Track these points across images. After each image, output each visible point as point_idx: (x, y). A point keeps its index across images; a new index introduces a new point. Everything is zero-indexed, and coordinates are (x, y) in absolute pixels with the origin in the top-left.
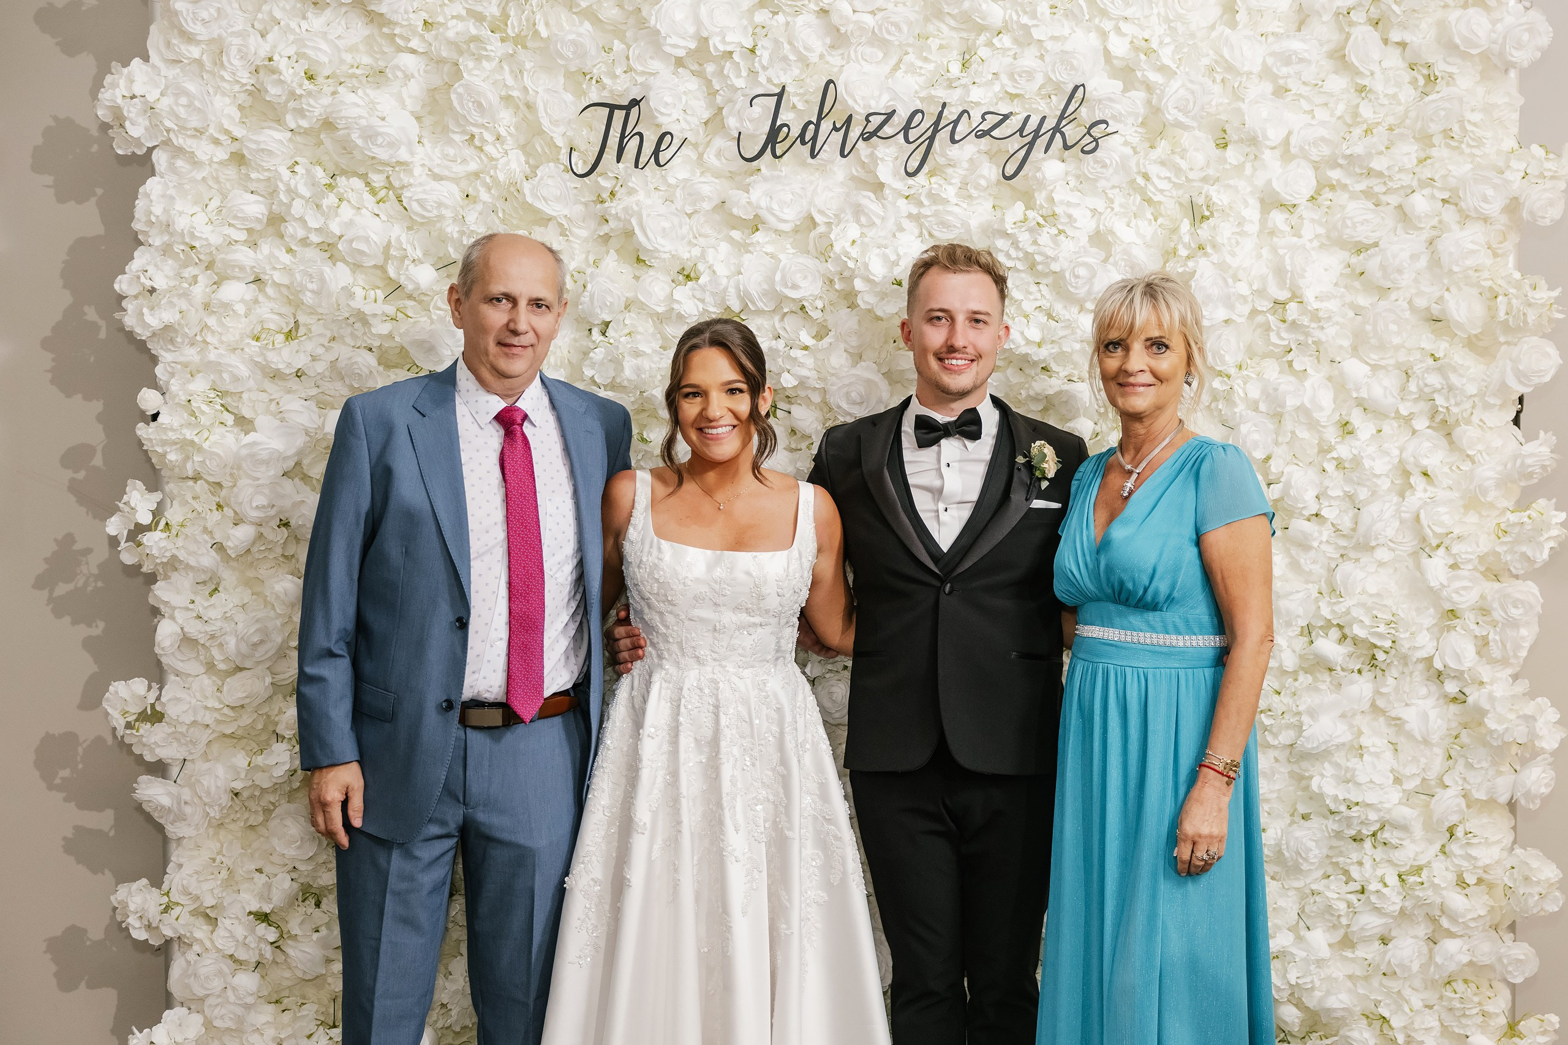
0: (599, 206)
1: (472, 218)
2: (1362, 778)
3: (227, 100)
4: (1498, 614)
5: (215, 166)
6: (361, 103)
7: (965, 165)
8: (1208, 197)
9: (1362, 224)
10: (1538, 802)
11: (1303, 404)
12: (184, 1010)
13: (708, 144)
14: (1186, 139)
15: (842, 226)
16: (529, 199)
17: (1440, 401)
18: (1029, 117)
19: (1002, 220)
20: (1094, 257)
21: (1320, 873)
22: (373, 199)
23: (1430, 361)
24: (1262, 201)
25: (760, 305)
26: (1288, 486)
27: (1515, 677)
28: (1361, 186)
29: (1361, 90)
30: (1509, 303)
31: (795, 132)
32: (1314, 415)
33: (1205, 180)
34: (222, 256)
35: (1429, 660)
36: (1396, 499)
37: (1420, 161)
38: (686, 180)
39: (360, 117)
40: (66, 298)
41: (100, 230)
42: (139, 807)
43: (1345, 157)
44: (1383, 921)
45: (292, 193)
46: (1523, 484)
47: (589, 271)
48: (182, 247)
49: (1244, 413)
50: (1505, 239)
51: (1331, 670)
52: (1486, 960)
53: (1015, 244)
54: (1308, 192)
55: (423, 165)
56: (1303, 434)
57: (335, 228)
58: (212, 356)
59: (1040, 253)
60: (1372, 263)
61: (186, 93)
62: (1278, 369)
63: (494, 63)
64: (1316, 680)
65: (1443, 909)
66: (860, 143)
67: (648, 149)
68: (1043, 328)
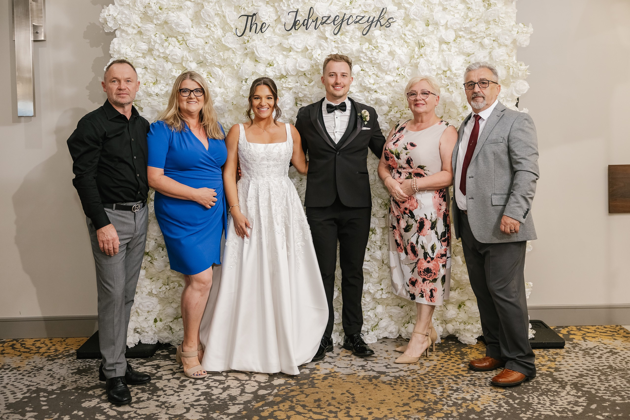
0: (244, 45)
1: (207, 48)
3: (137, 16)
5: (133, 35)
6: (175, 16)
7: (352, 32)
8: (424, 41)
9: (469, 48)
11: (452, 101)
13: (276, 26)
14: (417, 24)
15: (316, 50)
16: (224, 43)
18: (370, 17)
19: (362, 48)
20: (389, 59)
22: (179, 44)
24: (439, 41)
25: (292, 73)
28: (469, 37)
29: (469, 8)
30: (513, 70)
31: (301, 22)
32: (456, 104)
33: (422, 35)
34: (135, 60)
37: (486, 29)
38: (269, 37)
39: (175, 20)
40: (93, 75)
41: (103, 55)
43: (464, 28)
45: (155, 42)
47: (241, 64)
50: (512, 52)
53: (366, 55)
54: (453, 38)
55: (193, 34)
57: (168, 52)
59: (373, 58)
60: (473, 59)
61: (125, 14)
62: (445, 91)
63: (213, 4)
66: (321, 25)
67: (259, 28)
68: (374, 79)
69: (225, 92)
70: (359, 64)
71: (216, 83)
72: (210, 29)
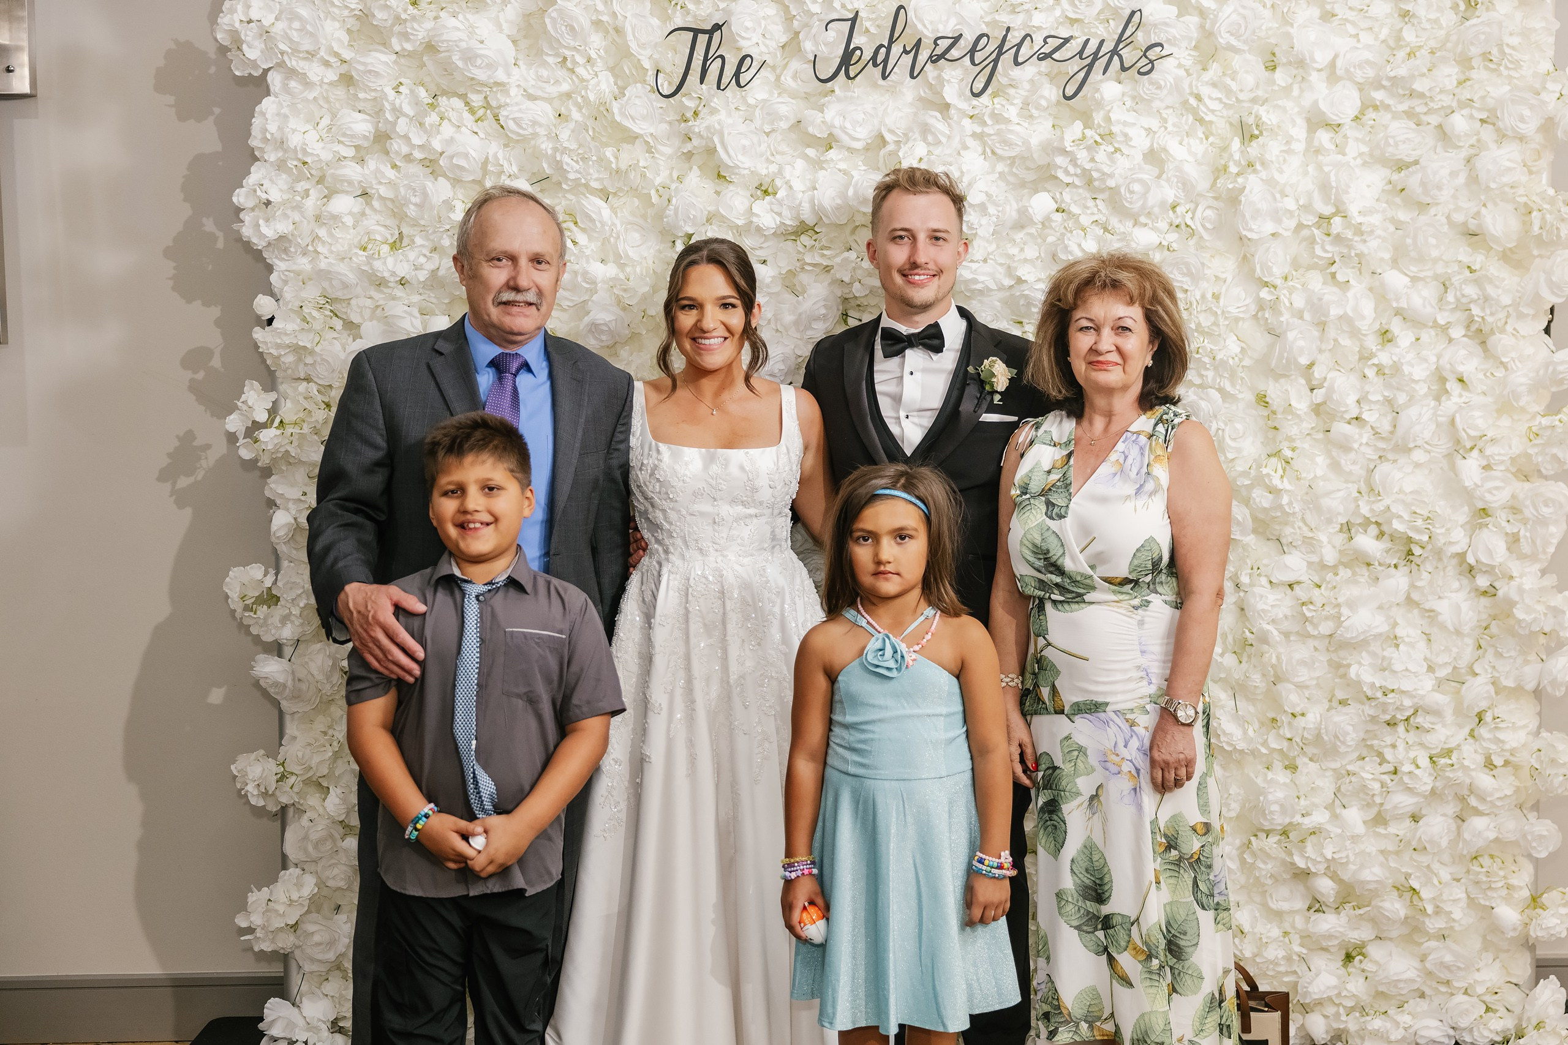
0: (683, 125)
1: (565, 135)
2: (1398, 667)
3: (337, 25)
4: (1529, 512)
5: (326, 86)
6: (462, 27)
7: (1027, 86)
8: (1258, 118)
9: (1404, 142)
10: (1563, 689)
11: (1345, 313)
12: (298, 871)
13: (786, 66)
14: (1236, 61)
15: (910, 144)
16: (618, 118)
17: (1476, 311)
18: (1088, 41)
19: (1062, 139)
20: (1148, 174)
21: (1356, 755)
22: (472, 118)
23: (1467, 272)
24: (1308, 121)
25: (833, 219)
26: (1331, 390)
27: (1544, 572)
28: (1404, 107)
29: (1405, 15)
30: (1543, 219)
31: (868, 54)
32: (1358, 323)
33: (1254, 101)
34: (332, 171)
35: (1462, 556)
36: (1433, 403)
37: (1460, 83)
38: (765, 101)
39: (461, 40)
40: (186, 210)
41: (218, 147)
42: (256, 684)
43: (1390, 79)
44: (1414, 800)
45: (398, 112)
46: (1554, 389)
47: (673, 186)
48: (295, 163)
49: (1291, 321)
50: (1540, 158)
51: (1369, 565)
52: (1511, 837)
53: (1074, 161)
54: (1352, 112)
55: (519, 86)
56: (1345, 341)
57: (437, 145)
58: (323, 265)
59: (1097, 170)
60: (1413, 180)
61: (300, 18)
62: (1321, 280)
64: (1354, 574)
65: (1472, 789)
66: (929, 65)
67: (729, 71)
68: (1099, 240)
69: (622, 276)
70: (1049, 191)
71: (593, 246)
72: (572, 71)
